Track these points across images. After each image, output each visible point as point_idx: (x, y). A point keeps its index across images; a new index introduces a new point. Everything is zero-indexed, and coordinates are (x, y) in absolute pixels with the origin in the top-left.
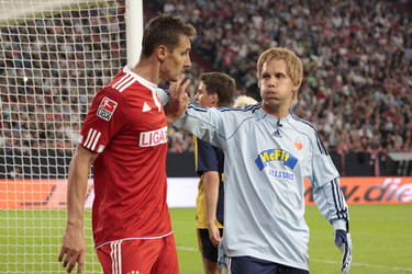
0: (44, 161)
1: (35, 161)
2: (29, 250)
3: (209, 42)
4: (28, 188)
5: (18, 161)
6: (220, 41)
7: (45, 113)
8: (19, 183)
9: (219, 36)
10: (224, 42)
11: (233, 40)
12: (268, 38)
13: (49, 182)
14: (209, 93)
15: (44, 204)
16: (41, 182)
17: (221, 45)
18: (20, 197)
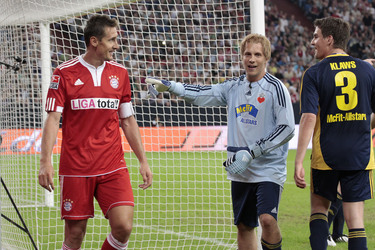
0: (182, 111)
1: (174, 111)
2: (170, 185)
3: (318, 9)
4: (169, 133)
5: (160, 111)
6: (327, 8)
7: (182, 70)
8: (162, 129)
9: (326, 5)
10: (330, 9)
11: (339, 8)
12: (367, 5)
13: (186, 128)
14: (324, 37)
15: (182, 146)
16: (179, 128)
17: (328, 12)
18: (162, 141)
